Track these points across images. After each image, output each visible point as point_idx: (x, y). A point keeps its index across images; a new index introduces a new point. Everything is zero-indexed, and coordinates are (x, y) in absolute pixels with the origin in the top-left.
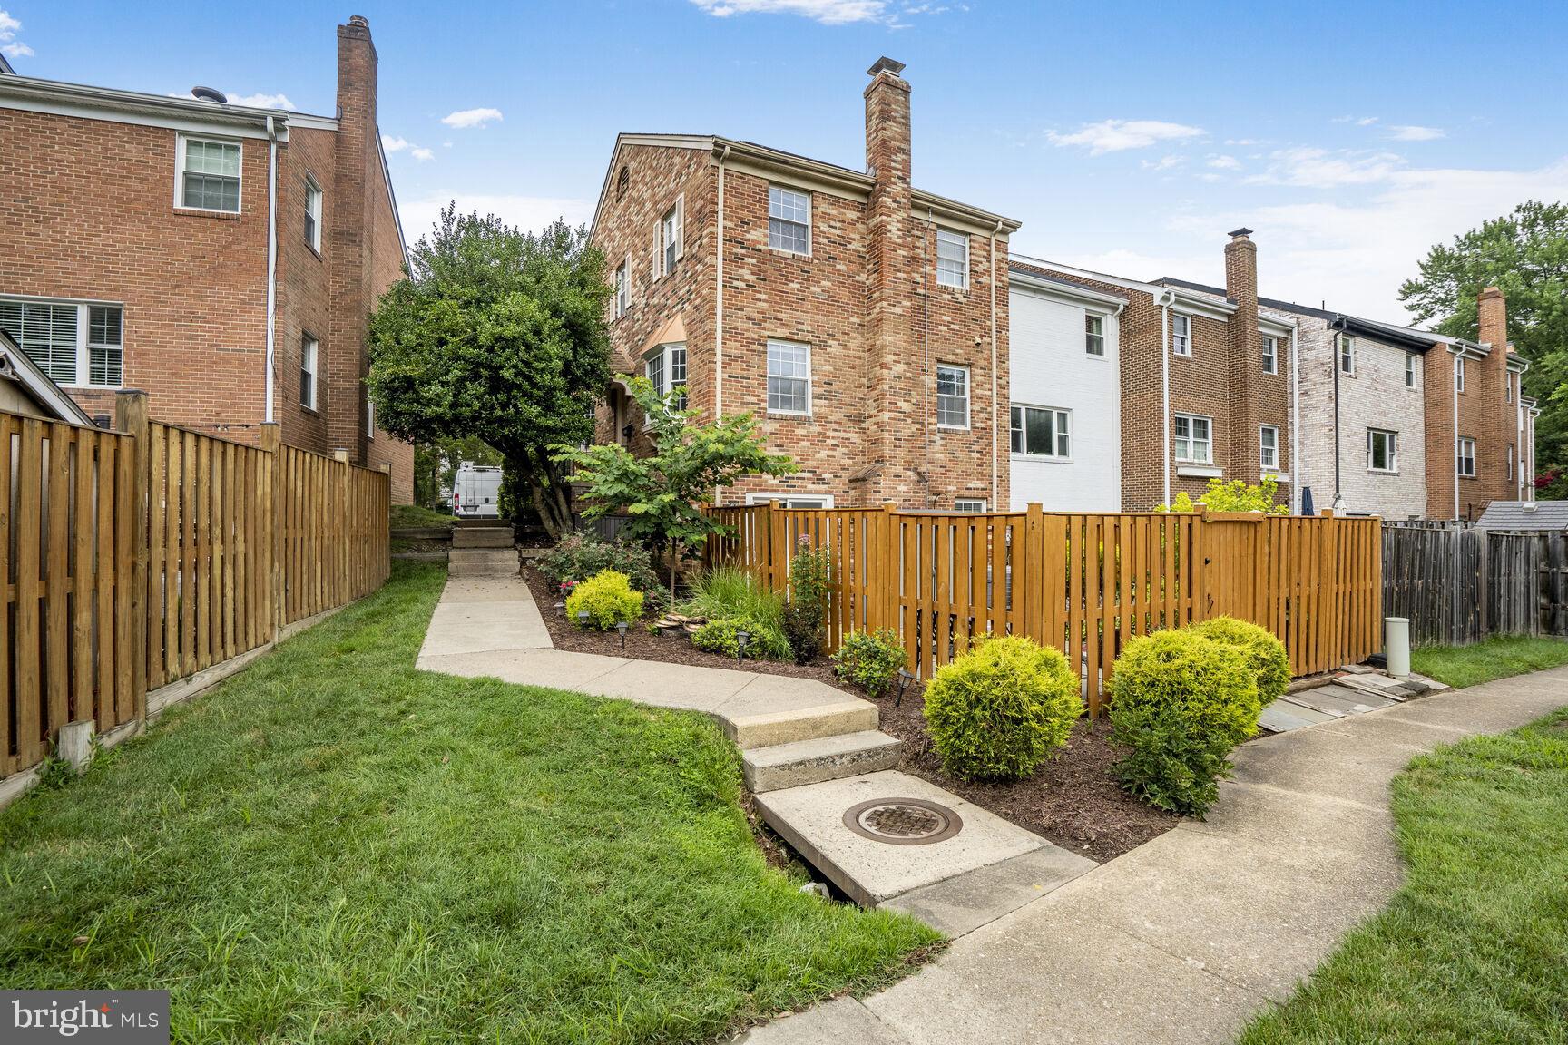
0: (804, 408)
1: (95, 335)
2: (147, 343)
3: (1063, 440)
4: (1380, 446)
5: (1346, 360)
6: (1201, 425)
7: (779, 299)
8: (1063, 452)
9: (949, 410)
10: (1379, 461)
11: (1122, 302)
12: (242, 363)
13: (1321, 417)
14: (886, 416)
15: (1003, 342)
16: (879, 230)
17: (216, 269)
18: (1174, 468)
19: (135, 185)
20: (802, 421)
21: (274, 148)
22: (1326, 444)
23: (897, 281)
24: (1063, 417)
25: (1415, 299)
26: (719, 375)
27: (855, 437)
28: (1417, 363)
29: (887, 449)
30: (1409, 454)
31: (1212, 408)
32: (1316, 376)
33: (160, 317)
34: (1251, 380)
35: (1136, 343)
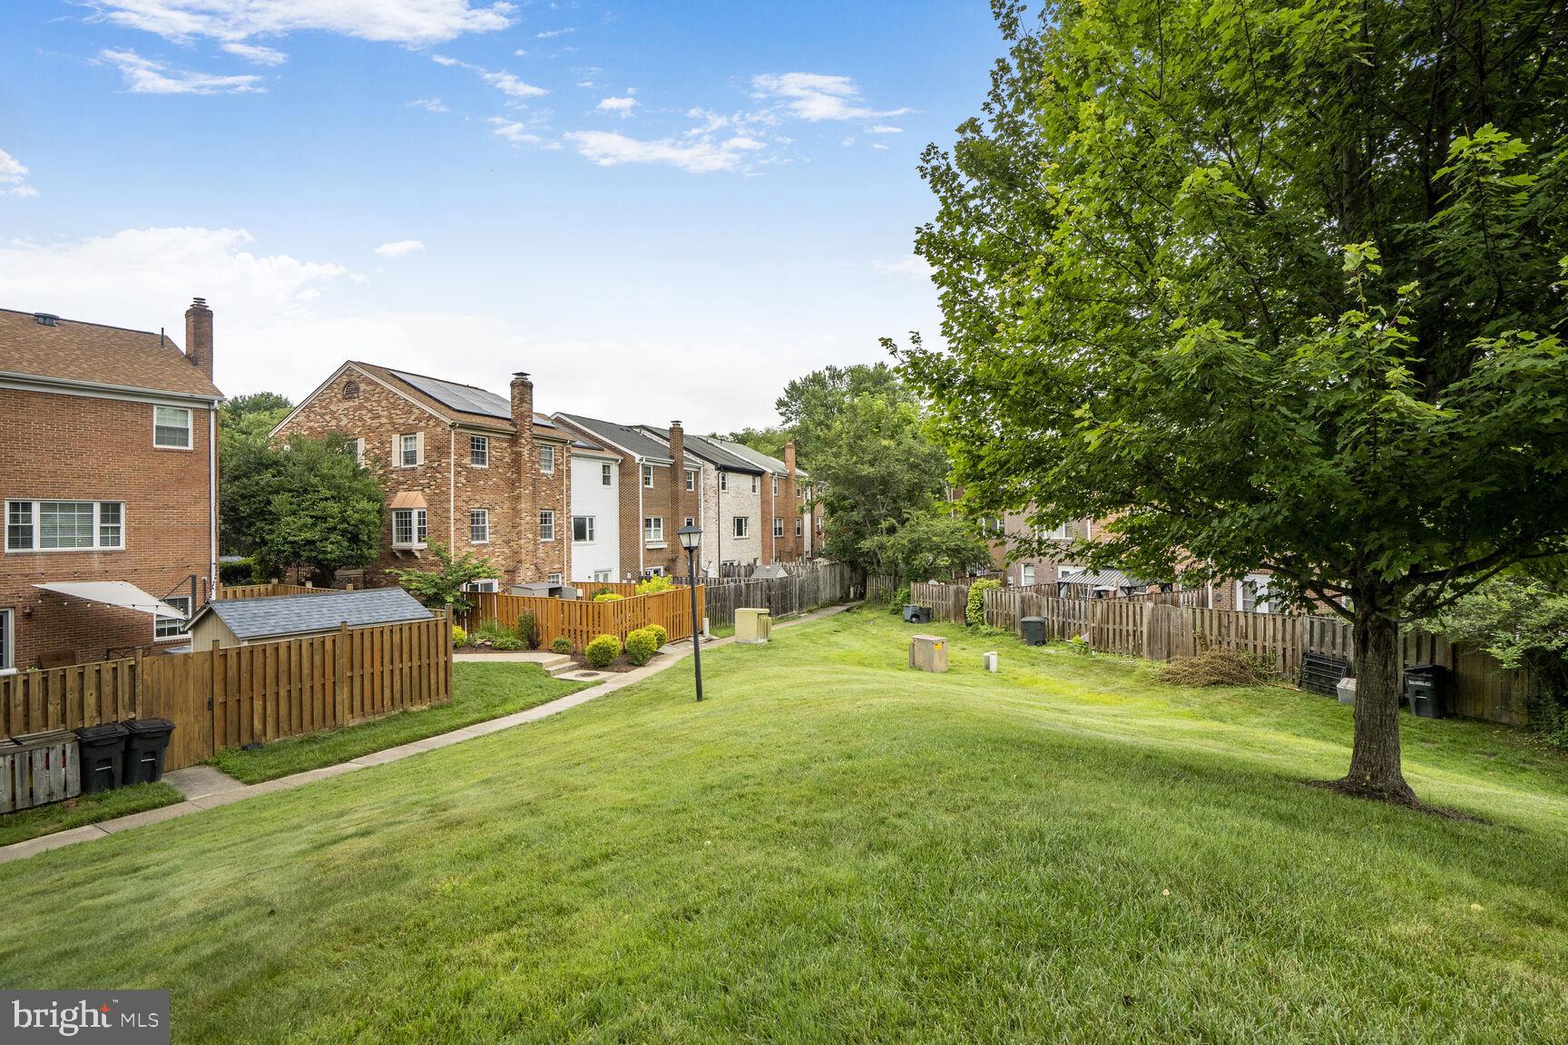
0: (484, 538)
1: (104, 519)
2: (140, 523)
3: (591, 532)
4: (740, 525)
5: (724, 484)
6: (657, 521)
7: (476, 489)
8: (591, 538)
9: (546, 532)
10: (740, 533)
11: (620, 458)
12: (196, 531)
13: (712, 513)
14: (523, 541)
15: (569, 496)
16: (519, 454)
17: (180, 480)
18: (644, 545)
19: (131, 435)
20: (485, 546)
21: (213, 415)
22: (714, 527)
23: (527, 478)
24: (591, 520)
25: (783, 410)
26: (452, 529)
27: (506, 550)
28: (758, 480)
29: (523, 557)
30: (754, 528)
31: (661, 513)
32: (711, 493)
33: (148, 508)
34: (681, 495)
35: (627, 480)
